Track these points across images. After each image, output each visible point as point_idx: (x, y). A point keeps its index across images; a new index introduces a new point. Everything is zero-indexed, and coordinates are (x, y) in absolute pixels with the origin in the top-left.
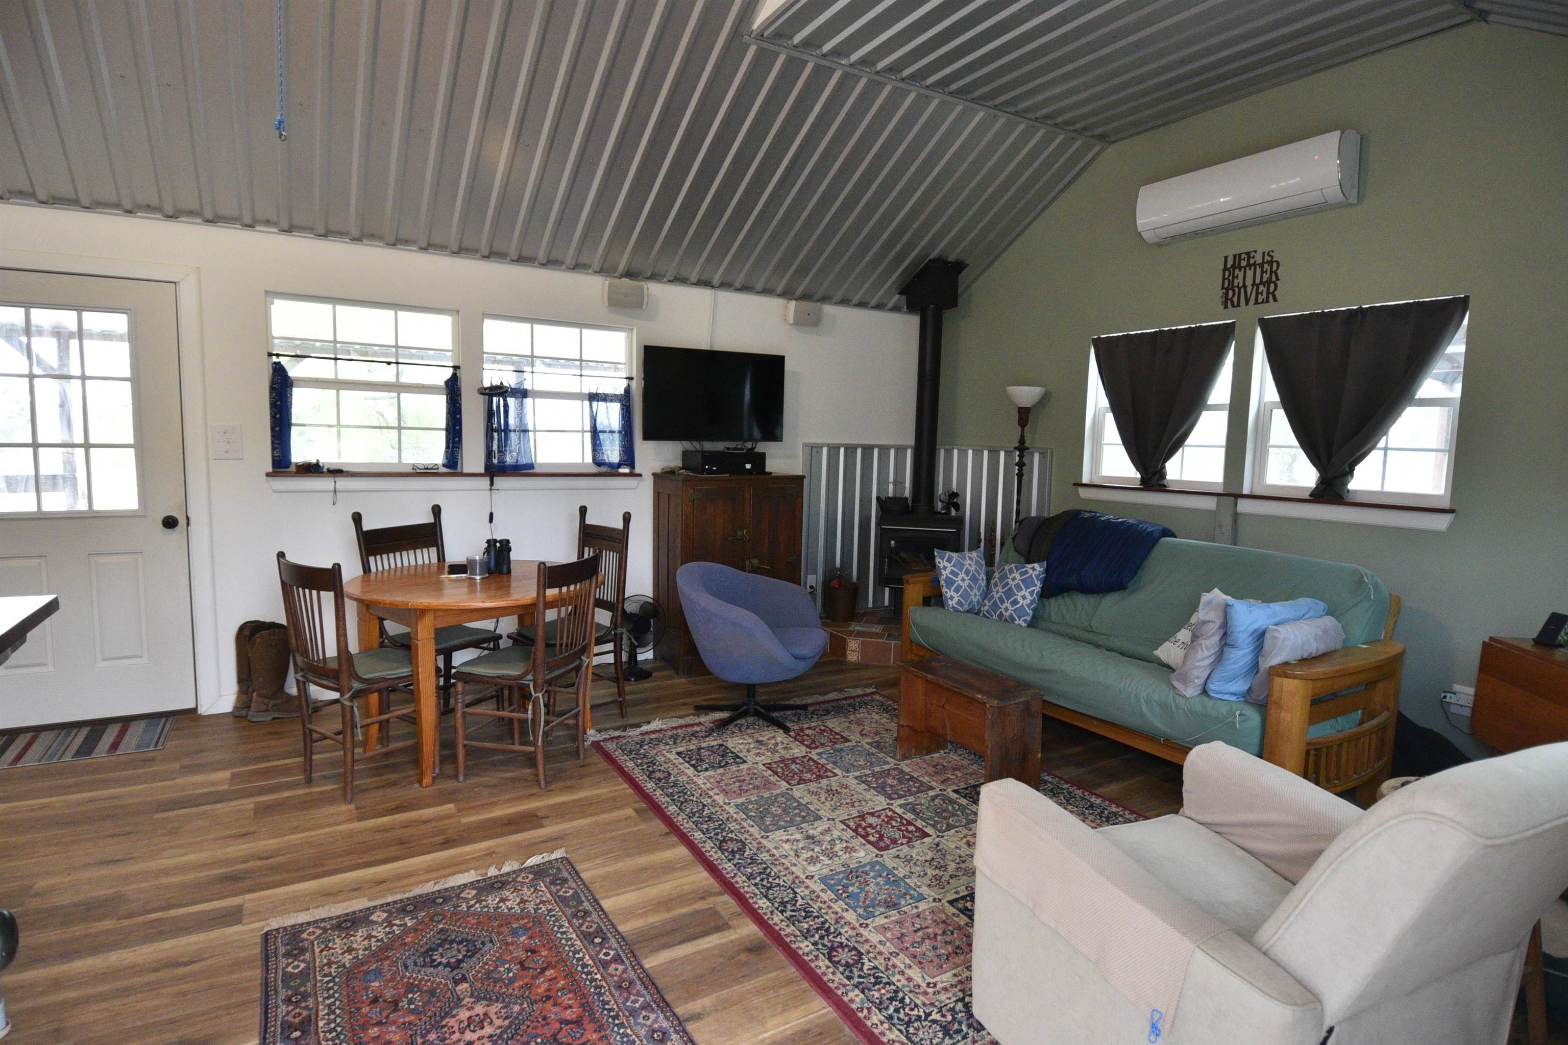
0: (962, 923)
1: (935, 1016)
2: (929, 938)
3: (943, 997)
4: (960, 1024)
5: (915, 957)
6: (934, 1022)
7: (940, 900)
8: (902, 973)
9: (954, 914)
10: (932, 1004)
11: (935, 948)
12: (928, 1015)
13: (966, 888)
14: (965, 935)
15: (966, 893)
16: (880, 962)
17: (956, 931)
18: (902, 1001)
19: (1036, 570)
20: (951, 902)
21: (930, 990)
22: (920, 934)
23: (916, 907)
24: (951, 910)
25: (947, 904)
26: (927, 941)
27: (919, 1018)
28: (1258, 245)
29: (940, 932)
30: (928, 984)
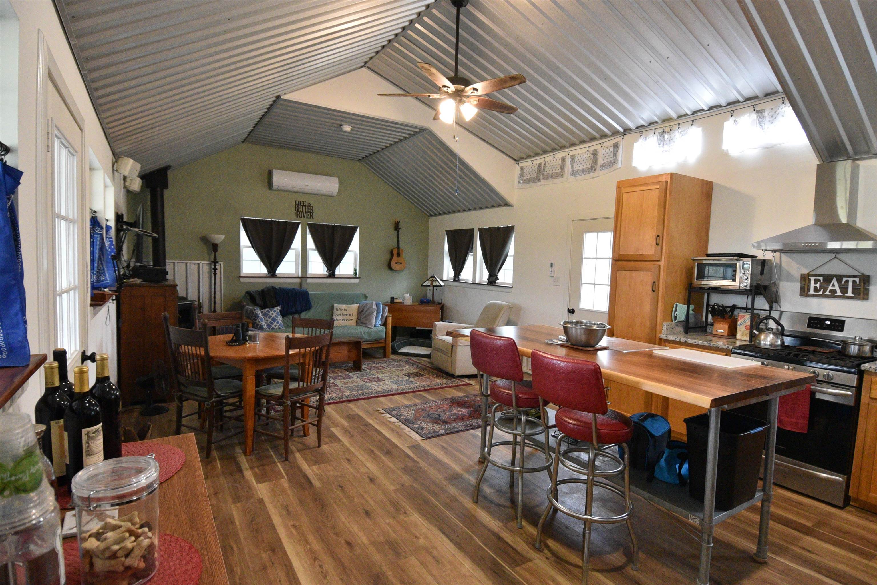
19: (278, 309)
28: (307, 200)
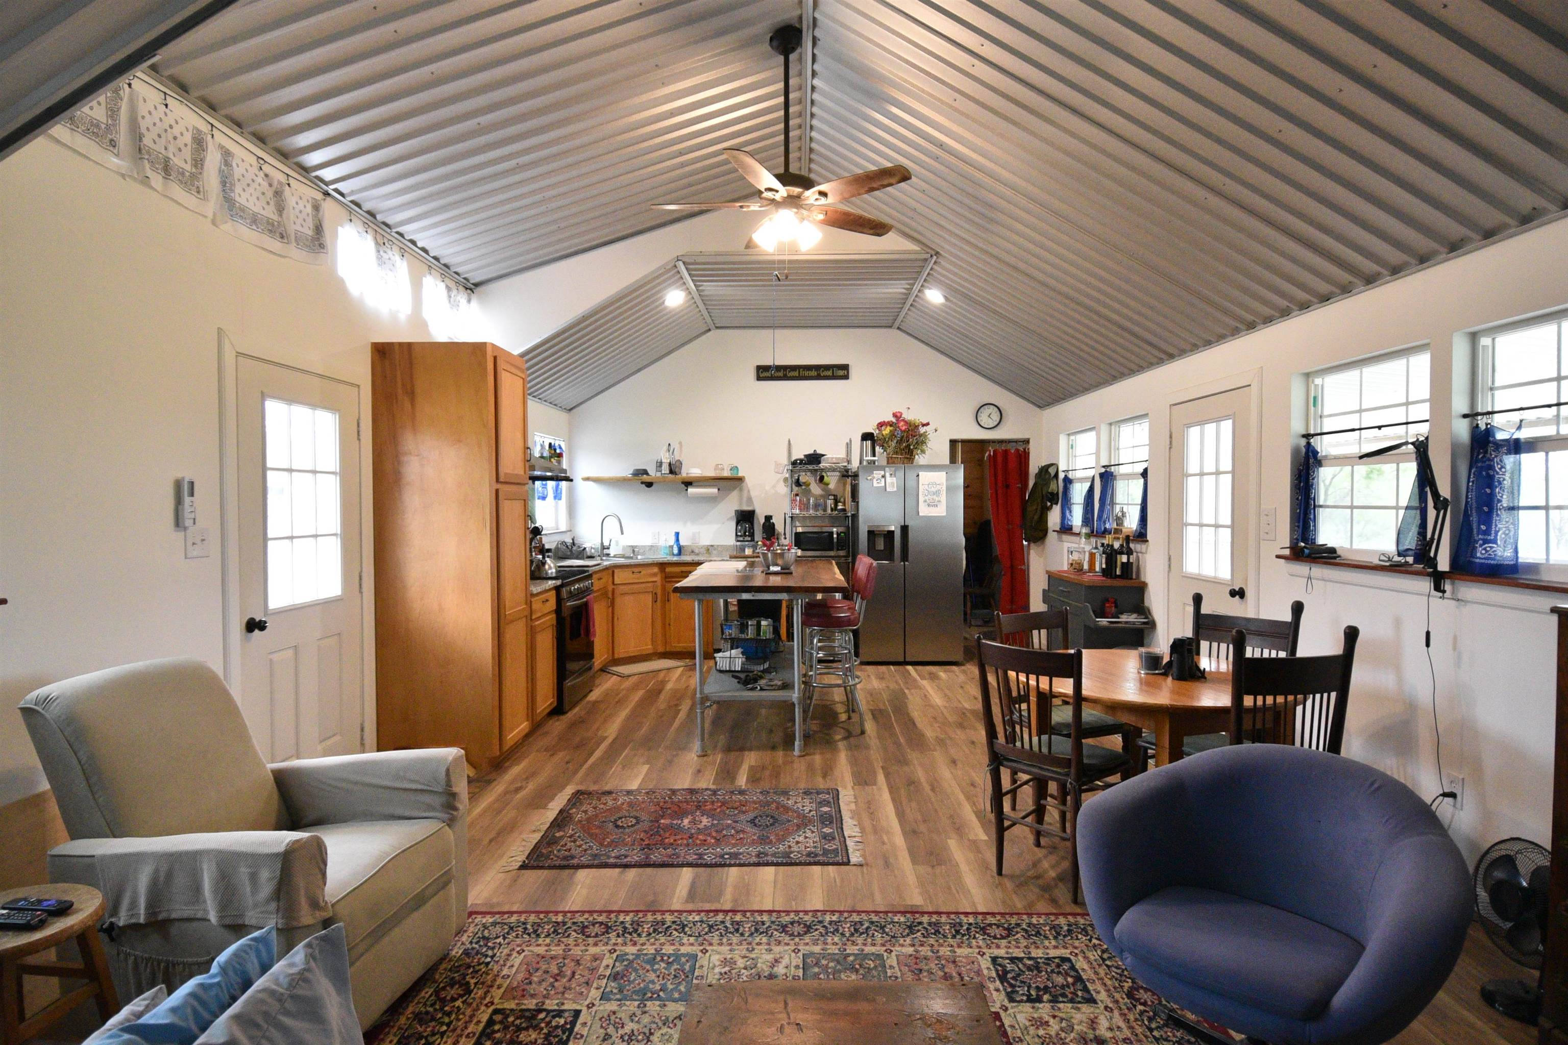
0: (547, 1002)
1: (500, 940)
2: (558, 975)
3: (506, 951)
4: (480, 946)
5: (552, 958)
6: (497, 937)
7: (588, 1007)
8: (548, 945)
9: (563, 1004)
10: (508, 944)
11: (546, 972)
12: (504, 938)
13: (582, 1036)
14: (535, 995)
15: (576, 1029)
16: (571, 941)
17: (545, 992)
18: (529, 934)
20: (577, 1013)
21: (518, 949)
22: (569, 973)
23: (597, 989)
24: (569, 1006)
25: (578, 1008)
26: (556, 971)
27: (508, 933)
29: (556, 984)
30: (523, 951)
